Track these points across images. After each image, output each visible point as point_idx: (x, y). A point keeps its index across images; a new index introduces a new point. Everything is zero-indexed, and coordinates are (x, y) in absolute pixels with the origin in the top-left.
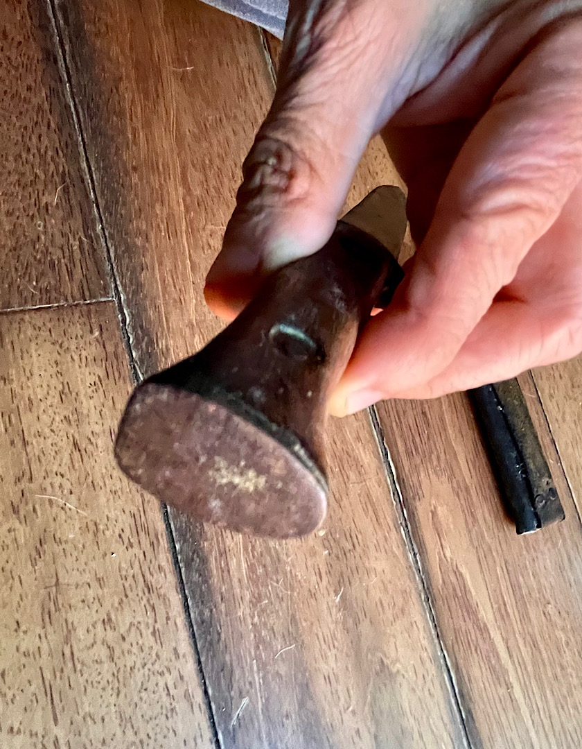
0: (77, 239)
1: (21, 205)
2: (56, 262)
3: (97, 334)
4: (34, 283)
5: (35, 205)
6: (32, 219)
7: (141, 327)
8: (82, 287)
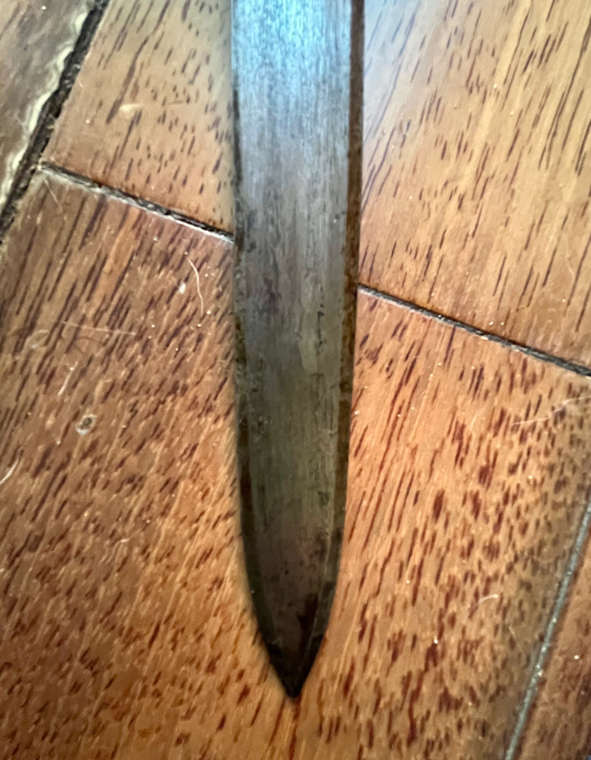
0: (24, 352)
1: (96, 493)
2: (106, 316)
3: (127, 109)
4: (183, 289)
5: (64, 479)
6: (94, 446)
7: (23, 71)
8: (89, 229)
